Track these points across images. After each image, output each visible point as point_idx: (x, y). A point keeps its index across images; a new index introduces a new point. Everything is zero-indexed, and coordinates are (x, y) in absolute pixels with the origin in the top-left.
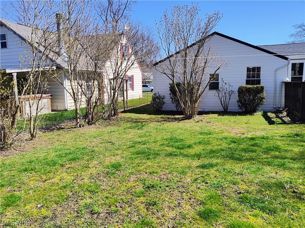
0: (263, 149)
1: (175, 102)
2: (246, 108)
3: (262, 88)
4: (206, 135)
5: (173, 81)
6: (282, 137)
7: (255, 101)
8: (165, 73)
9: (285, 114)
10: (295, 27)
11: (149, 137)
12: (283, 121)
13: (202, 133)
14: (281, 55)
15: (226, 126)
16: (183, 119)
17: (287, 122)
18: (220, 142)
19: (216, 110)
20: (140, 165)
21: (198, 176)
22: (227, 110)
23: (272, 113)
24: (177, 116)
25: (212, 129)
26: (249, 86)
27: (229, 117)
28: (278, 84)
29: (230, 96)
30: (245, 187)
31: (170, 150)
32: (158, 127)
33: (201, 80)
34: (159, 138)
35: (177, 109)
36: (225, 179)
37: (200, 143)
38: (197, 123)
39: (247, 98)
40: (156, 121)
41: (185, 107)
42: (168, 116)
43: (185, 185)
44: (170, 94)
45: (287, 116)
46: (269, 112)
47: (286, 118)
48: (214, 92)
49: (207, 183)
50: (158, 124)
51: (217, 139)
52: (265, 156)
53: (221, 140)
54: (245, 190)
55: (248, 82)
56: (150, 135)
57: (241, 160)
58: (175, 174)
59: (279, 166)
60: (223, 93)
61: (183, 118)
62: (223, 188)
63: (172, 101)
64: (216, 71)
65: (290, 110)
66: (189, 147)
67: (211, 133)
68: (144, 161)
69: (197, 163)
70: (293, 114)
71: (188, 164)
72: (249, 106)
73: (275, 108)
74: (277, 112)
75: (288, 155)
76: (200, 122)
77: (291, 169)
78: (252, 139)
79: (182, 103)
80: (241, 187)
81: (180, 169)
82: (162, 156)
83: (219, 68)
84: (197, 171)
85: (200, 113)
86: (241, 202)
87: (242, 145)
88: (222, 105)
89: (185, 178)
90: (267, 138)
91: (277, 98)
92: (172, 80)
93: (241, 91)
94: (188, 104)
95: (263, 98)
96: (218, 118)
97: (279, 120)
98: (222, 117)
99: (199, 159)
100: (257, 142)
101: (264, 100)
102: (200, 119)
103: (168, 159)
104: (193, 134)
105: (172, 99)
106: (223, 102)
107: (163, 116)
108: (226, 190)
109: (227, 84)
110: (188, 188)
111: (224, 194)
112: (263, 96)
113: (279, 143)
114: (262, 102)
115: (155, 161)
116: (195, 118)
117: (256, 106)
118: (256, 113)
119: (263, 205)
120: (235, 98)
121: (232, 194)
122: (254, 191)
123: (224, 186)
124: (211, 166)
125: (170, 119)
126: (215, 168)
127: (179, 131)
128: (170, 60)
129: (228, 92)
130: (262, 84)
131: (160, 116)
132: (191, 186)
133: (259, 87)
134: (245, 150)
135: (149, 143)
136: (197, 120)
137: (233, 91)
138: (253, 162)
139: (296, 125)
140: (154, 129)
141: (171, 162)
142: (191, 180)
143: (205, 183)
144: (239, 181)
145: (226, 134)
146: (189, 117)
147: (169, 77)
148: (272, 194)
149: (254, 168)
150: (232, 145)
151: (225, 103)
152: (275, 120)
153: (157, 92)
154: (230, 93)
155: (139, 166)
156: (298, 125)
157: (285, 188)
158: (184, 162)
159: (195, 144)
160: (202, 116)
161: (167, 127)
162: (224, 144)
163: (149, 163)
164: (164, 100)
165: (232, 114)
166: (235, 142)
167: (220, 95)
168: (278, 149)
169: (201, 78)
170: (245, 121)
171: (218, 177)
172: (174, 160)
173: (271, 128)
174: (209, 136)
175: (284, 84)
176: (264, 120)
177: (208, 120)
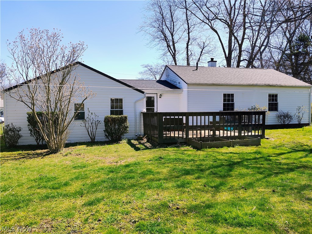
0: (139, 174)
1: (34, 134)
2: (112, 137)
3: (126, 118)
4: (81, 168)
5: (33, 110)
6: (150, 161)
7: (120, 130)
8: (22, 101)
9: (145, 140)
10: (143, 67)
11: (10, 181)
12: (146, 146)
13: (75, 167)
14: (139, 88)
15: (99, 156)
16: (48, 154)
17: (149, 147)
18: (97, 173)
19: (83, 141)
20: (8, 218)
21: (87, 215)
22: (94, 140)
23: (134, 140)
24: (39, 151)
25: (85, 162)
26: (114, 116)
27: (98, 147)
28: (138, 114)
29: (97, 126)
30: (137, 215)
31: (44, 192)
32: (18, 166)
33: (68, 109)
34: (24, 180)
35: (37, 142)
36: (116, 211)
37: (77, 178)
38: (66, 157)
39: (113, 128)
40: (12, 159)
41: (50, 140)
42: (28, 152)
43: (77, 228)
44: (29, 125)
45: (148, 141)
46: (132, 140)
47: (147, 144)
48: (80, 122)
49: (100, 220)
50: (17, 162)
51: (94, 171)
52: (143, 181)
53: (98, 171)
54: (138, 218)
55: (112, 113)
56: (10, 178)
57: (125, 189)
58: (60, 220)
59: (158, 187)
60: (90, 123)
61: (47, 152)
62: (117, 221)
63: (31, 133)
64: (83, 101)
65: (149, 136)
66: (66, 184)
67: (85, 166)
68: (12, 212)
69: (81, 201)
70: (152, 140)
71: (72, 205)
72: (115, 135)
73: (136, 136)
74: (139, 139)
75: (161, 176)
76: (69, 155)
77: (167, 188)
78: (127, 166)
79: (45, 135)
80: (134, 215)
81: (63, 212)
82: (36, 201)
83: (86, 98)
84: (84, 210)
85: (67, 145)
86: (140, 230)
87: (120, 174)
88: (89, 135)
89: (73, 221)
90: (139, 163)
91: (138, 126)
92: (31, 109)
93: (107, 121)
94: (53, 136)
95: (127, 127)
96: (87, 149)
97: (142, 146)
98: (91, 147)
99: (81, 197)
100: (132, 168)
101: (128, 129)
102: (68, 152)
103: (45, 204)
104: (65, 169)
105: (31, 131)
106: (90, 133)
107: (21, 152)
108: (121, 223)
109: (93, 114)
110: (81, 232)
111: (121, 228)
112: (126, 125)
113: (150, 167)
114: (126, 131)
115: (29, 208)
116: (61, 151)
117: (121, 134)
118: (121, 141)
119: (159, 228)
120: (102, 127)
121: (128, 225)
122: (147, 216)
123: (118, 219)
124: (99, 201)
125: (31, 155)
126: (103, 203)
127: (47, 168)
128: (28, 86)
129: (94, 122)
130: (125, 115)
131: (15, 152)
132: (84, 228)
133: (123, 117)
134: (124, 178)
135: (12, 188)
136: (64, 154)
137: (100, 121)
138: (135, 188)
139: (157, 149)
140: (13, 169)
141: (50, 206)
142: (82, 222)
143: (98, 221)
144: (130, 209)
145: (100, 165)
146: (55, 151)
147: (28, 106)
148: (162, 215)
149: (138, 193)
150: (111, 175)
151: (92, 133)
152: (139, 146)
153: (11, 123)
154: (97, 123)
155: (6, 221)
156: (158, 149)
157: (170, 207)
158: (66, 204)
159: (72, 180)
160: (69, 148)
161: (31, 165)
162: (103, 175)
163: (21, 214)
164: (20, 132)
165: (100, 144)
166: (113, 172)
167: (87, 125)
168: (151, 172)
169: (68, 108)
170: (114, 149)
171: (109, 211)
172: (53, 204)
173: (138, 154)
174: (84, 169)
175: (142, 114)
176: (130, 147)
177: (77, 152)
